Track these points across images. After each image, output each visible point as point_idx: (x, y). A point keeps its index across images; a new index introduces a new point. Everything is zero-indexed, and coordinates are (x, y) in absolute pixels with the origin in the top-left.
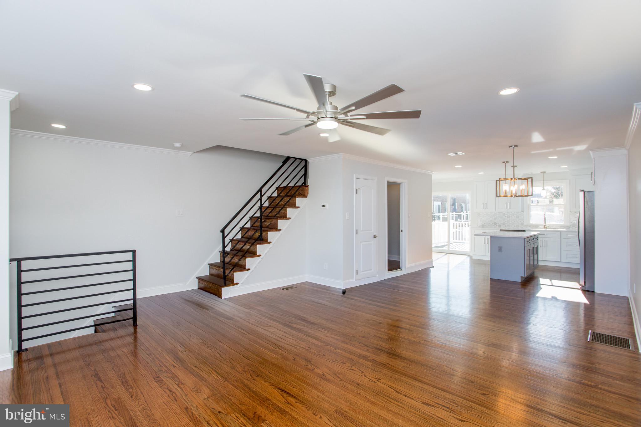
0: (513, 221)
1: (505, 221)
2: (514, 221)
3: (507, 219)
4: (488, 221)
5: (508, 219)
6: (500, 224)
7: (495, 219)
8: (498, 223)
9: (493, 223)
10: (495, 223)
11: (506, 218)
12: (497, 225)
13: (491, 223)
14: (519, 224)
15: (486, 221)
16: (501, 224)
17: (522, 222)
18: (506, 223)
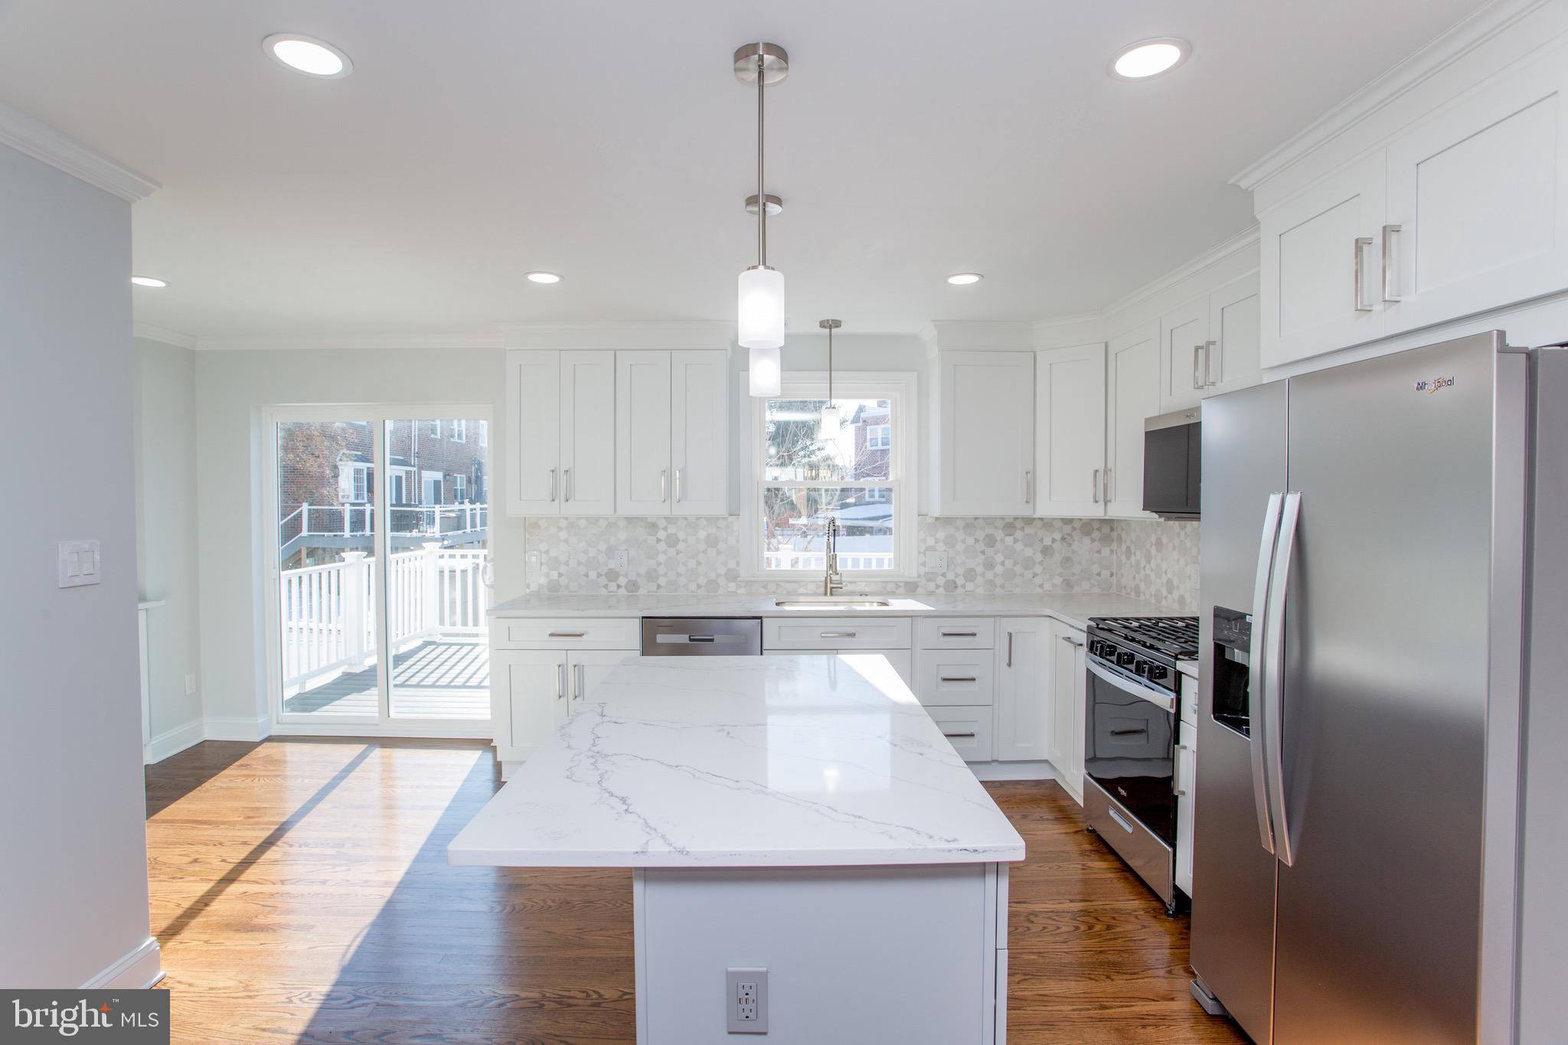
0: (692, 563)
1: (659, 564)
2: (699, 563)
3: (665, 552)
4: (579, 563)
5: (672, 552)
6: (632, 576)
7: (610, 552)
8: (626, 575)
9: (599, 575)
10: (611, 570)
11: (661, 547)
12: (622, 581)
13: (593, 575)
14: (719, 575)
15: (567, 563)
16: (639, 575)
17: (732, 564)
18: (661, 570)
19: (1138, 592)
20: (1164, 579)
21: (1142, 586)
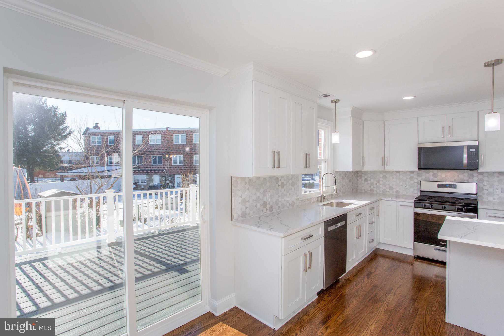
1: (279, 197)
2: (290, 194)
4: (253, 201)
5: (283, 190)
8: (269, 204)
9: (260, 205)
10: (264, 202)
11: (280, 188)
12: (268, 207)
15: (249, 201)
16: (273, 203)
17: (298, 193)
19: (372, 190)
20: (388, 186)
21: (375, 189)
